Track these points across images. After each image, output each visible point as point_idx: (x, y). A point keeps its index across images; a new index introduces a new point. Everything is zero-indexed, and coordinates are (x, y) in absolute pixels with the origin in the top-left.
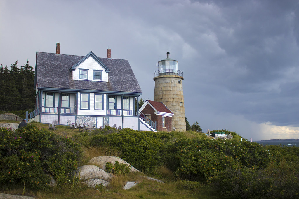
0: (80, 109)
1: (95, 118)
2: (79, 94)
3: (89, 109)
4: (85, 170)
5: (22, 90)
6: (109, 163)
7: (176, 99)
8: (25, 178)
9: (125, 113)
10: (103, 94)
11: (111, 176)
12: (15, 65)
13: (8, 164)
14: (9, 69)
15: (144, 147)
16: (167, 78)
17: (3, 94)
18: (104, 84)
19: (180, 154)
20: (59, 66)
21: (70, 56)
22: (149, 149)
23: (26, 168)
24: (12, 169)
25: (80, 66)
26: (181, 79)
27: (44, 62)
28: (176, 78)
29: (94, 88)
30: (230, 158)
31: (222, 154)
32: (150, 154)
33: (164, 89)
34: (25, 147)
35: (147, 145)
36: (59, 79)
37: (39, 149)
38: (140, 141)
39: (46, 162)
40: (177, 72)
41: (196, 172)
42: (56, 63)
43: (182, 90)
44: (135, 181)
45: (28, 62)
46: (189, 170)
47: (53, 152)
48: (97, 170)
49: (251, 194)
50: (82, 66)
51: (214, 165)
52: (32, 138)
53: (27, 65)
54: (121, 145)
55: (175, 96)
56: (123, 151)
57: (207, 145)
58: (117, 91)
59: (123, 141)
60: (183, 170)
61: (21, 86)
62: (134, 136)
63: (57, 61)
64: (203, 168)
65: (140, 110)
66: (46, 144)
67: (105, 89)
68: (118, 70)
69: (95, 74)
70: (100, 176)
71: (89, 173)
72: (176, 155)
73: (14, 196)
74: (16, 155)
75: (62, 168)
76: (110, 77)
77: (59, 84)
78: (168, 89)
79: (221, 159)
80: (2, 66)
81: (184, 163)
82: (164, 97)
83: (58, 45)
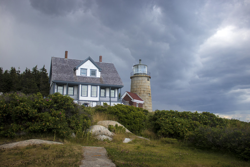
0: (81, 96)
1: (91, 102)
2: (80, 86)
3: (87, 96)
4: (95, 128)
5: (40, 85)
6: (111, 125)
7: (145, 91)
8: (55, 128)
9: (112, 99)
10: (97, 86)
11: (113, 134)
12: (35, 68)
13: (42, 118)
14: (32, 70)
15: (134, 116)
16: (139, 77)
17: (27, 88)
18: (98, 79)
19: (160, 121)
20: (67, 67)
21: (74, 60)
22: (137, 118)
23: (56, 122)
24: (46, 121)
25: (81, 67)
26: (149, 78)
27: (56, 64)
28: (146, 77)
29: (91, 82)
30: (198, 123)
31: (190, 120)
32: (138, 121)
33: (138, 84)
34: (54, 107)
35: (136, 114)
36: (67, 75)
37: (65, 109)
38: (130, 112)
39: (70, 119)
40: (146, 73)
41: (173, 133)
42: (65, 65)
43: (150, 85)
44: (130, 138)
45: (44, 66)
46: (167, 131)
47: (73, 113)
48: (104, 129)
49: (224, 142)
50: (83, 66)
51: (186, 127)
52: (59, 101)
53: (44, 68)
54: (117, 114)
55: (145, 90)
56: (119, 118)
57: (178, 115)
58: (107, 84)
59: (118, 111)
60: (163, 131)
61: (39, 82)
62: (126, 108)
63: (66, 63)
64: (179, 129)
65: (122, 97)
66: (69, 105)
67: (99, 82)
68: (107, 70)
69: (92, 72)
70: (106, 133)
71: (98, 131)
72: (157, 122)
73: (47, 141)
74: (48, 112)
75: (80, 125)
76: (102, 74)
77: (67, 79)
78: (141, 84)
79: (191, 123)
80: (27, 69)
81: (164, 126)
82: (137, 90)
83: (66, 52)
